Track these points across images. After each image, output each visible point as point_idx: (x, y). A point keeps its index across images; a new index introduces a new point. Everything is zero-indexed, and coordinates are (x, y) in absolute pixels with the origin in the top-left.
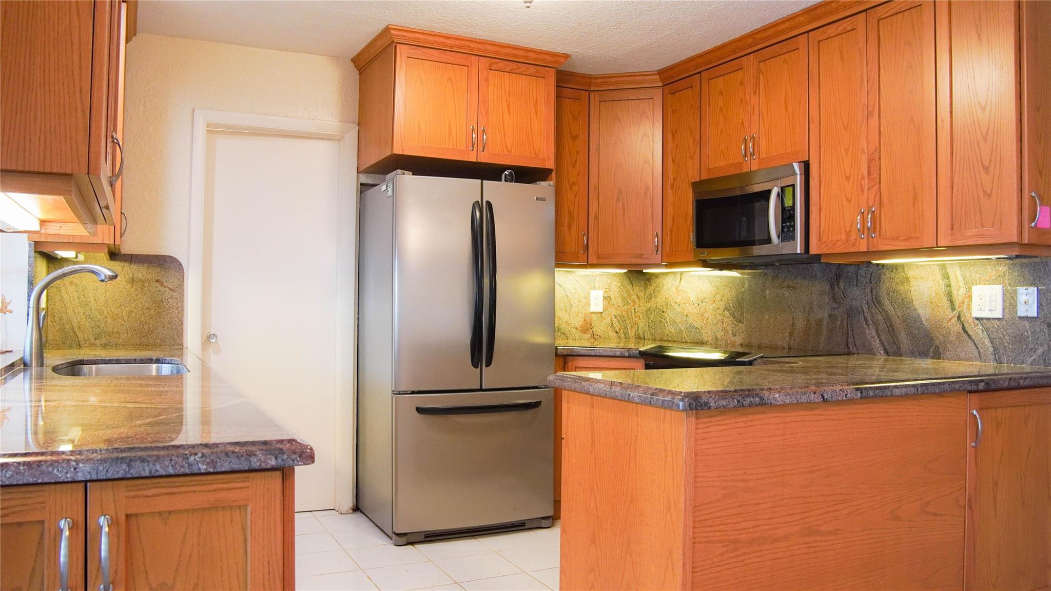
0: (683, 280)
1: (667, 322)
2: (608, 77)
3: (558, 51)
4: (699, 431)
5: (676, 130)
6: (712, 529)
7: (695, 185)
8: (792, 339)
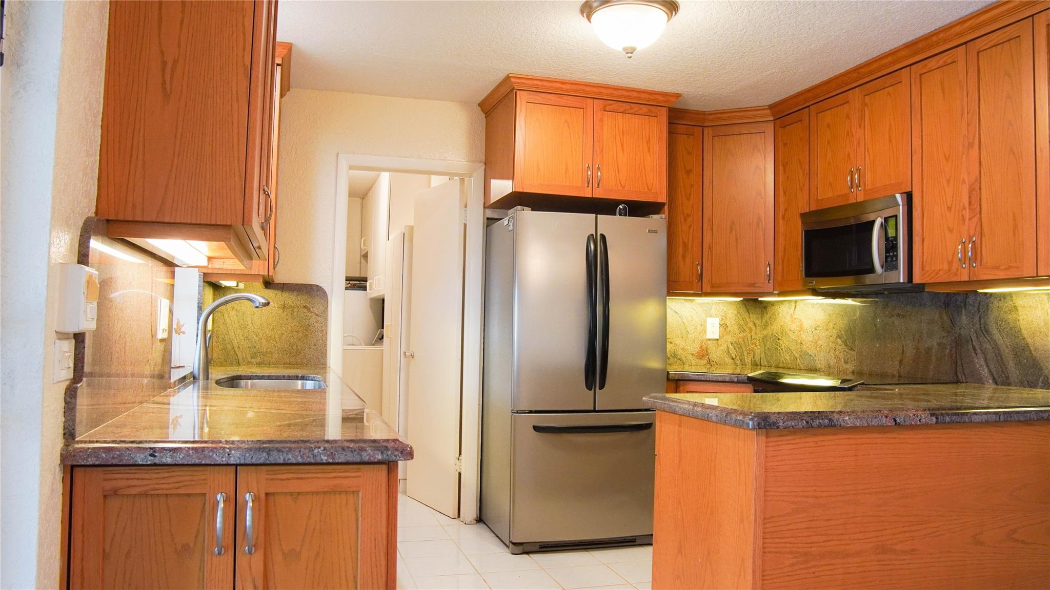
0: (797, 308)
1: (782, 349)
2: (721, 113)
3: (669, 91)
4: (769, 449)
5: (787, 163)
6: (783, 541)
7: (803, 216)
8: (902, 367)
